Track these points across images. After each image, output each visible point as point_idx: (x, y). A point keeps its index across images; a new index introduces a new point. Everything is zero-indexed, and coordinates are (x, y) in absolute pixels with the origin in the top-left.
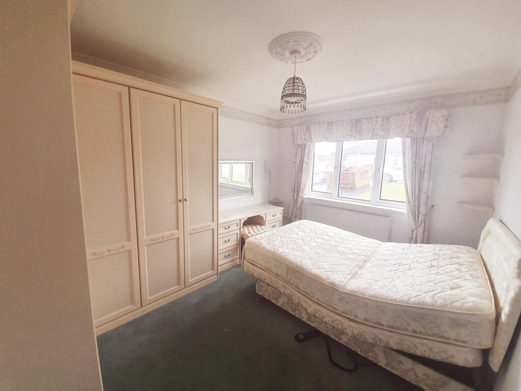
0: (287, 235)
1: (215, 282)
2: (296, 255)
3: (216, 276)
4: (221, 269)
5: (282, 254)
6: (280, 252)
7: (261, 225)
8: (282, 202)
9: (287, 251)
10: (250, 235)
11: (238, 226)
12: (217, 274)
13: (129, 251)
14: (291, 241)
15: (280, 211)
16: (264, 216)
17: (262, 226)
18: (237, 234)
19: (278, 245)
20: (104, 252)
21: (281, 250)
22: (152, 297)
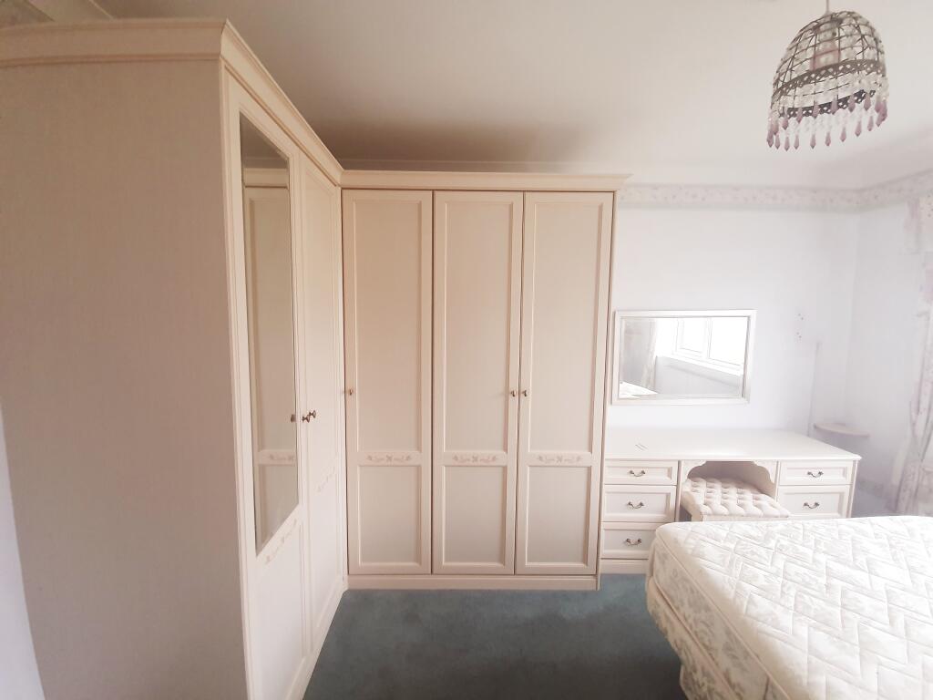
0: (822, 558)
1: (585, 594)
2: (819, 656)
3: (591, 579)
4: (604, 567)
5: (760, 625)
6: (753, 611)
7: (762, 492)
8: (866, 437)
9: (787, 620)
10: (705, 509)
11: (670, 475)
12: (595, 575)
13: (418, 468)
14: (828, 586)
15: (844, 465)
16: (771, 469)
17: (762, 496)
18: (668, 495)
19: (762, 582)
20: (382, 459)
21: (762, 606)
22: (450, 564)
